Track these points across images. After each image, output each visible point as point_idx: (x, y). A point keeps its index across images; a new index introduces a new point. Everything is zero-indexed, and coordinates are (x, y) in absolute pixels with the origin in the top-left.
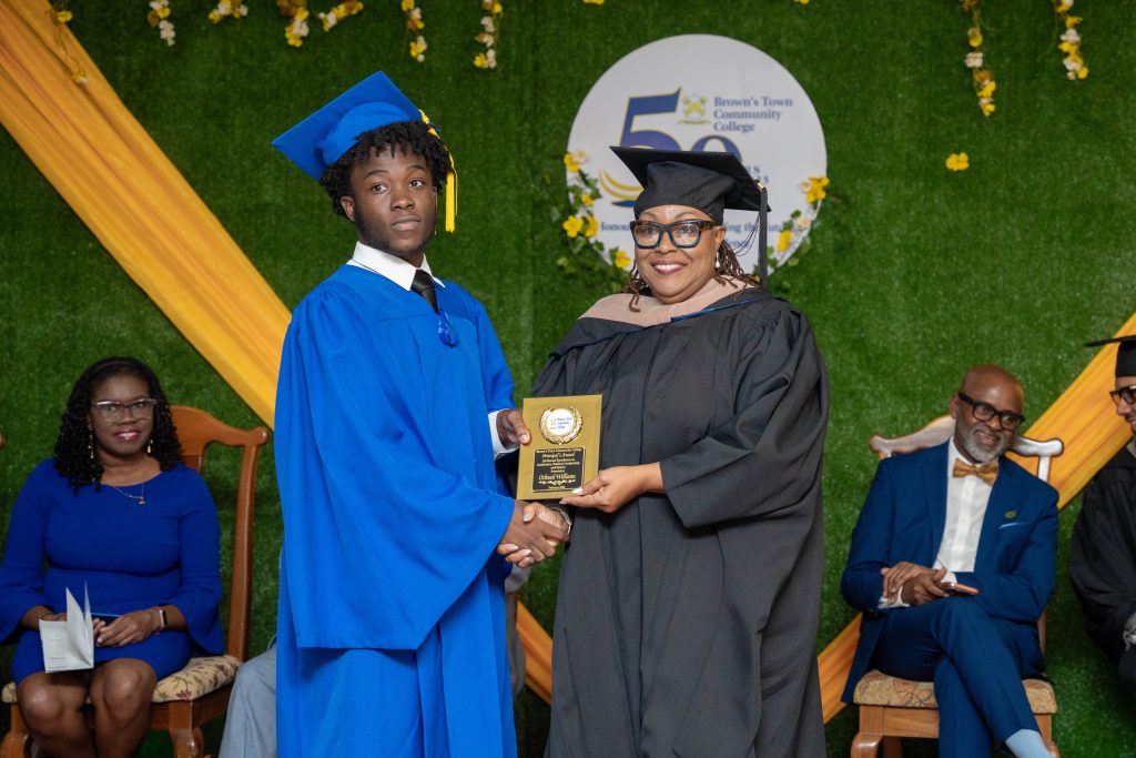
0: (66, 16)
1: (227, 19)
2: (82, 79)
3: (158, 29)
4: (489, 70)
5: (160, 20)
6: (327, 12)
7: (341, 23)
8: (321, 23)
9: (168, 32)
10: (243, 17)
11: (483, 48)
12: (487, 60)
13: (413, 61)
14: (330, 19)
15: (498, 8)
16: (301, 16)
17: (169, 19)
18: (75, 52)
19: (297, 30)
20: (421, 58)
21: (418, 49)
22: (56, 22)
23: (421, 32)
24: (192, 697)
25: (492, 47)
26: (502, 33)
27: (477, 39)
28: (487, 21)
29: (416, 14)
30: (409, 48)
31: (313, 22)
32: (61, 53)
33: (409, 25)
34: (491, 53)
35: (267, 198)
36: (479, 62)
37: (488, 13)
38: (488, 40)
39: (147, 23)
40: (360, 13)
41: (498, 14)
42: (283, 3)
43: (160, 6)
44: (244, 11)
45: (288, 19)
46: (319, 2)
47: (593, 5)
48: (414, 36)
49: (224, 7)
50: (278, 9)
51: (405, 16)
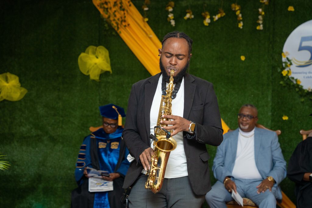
0: (147, 20)
1: (189, 19)
2: (151, 36)
3: (170, 23)
4: (260, 31)
5: (170, 19)
6: (215, 16)
7: (219, 19)
8: (213, 19)
9: (173, 23)
11: (259, 24)
12: (260, 27)
13: (239, 28)
14: (216, 18)
15: (263, 13)
16: (208, 17)
17: (173, 19)
18: (148, 29)
19: (207, 21)
20: (241, 28)
21: (241, 25)
22: (144, 21)
23: (241, 20)
25: (262, 24)
26: (264, 20)
27: (257, 22)
28: (260, 17)
29: (240, 15)
30: (238, 25)
31: (211, 19)
32: (145, 29)
33: (238, 19)
34: (261, 26)
36: (258, 28)
37: (260, 14)
38: (261, 22)
39: (167, 21)
40: (224, 16)
41: (263, 15)
42: (203, 14)
43: (171, 16)
44: (193, 17)
45: (204, 18)
46: (213, 14)
47: (291, 11)
48: (239, 22)
49: (188, 16)
50: (202, 16)
51: (237, 16)
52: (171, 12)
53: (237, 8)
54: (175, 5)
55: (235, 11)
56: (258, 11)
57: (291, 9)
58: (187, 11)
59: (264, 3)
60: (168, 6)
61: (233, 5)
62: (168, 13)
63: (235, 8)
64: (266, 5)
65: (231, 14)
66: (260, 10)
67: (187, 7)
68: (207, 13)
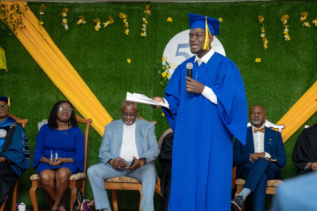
0: (42, 23)
1: (81, 24)
2: (45, 38)
3: (64, 26)
4: (144, 37)
5: (65, 24)
6: (105, 23)
7: (108, 25)
8: (104, 25)
9: (66, 27)
10: (85, 24)
11: (143, 32)
12: (144, 34)
13: (126, 34)
14: (106, 24)
15: (147, 22)
16: (99, 23)
17: (67, 24)
18: (44, 31)
19: (98, 27)
20: (128, 34)
21: (127, 32)
22: (40, 24)
23: (128, 28)
25: (145, 31)
26: (147, 28)
27: (142, 29)
28: (144, 25)
29: (127, 23)
30: (125, 32)
31: (102, 25)
32: (41, 32)
33: (125, 26)
34: (145, 33)
35: (89, 67)
36: (142, 35)
37: (144, 23)
38: (144, 30)
39: (61, 25)
40: (113, 23)
41: (147, 24)
42: (94, 20)
43: (65, 21)
44: (85, 22)
45: (96, 24)
46: (103, 20)
47: (170, 22)
48: (126, 28)
49: (80, 21)
50: (93, 22)
51: (124, 24)
52: (65, 17)
53: (124, 17)
54: (69, 11)
55: (123, 19)
56: (143, 20)
57: (170, 19)
58: (80, 17)
59: (147, 13)
60: (63, 12)
61: (121, 14)
62: (62, 17)
63: (123, 17)
64: (149, 15)
65: (119, 21)
66: (144, 19)
67: (80, 14)
68: (98, 19)
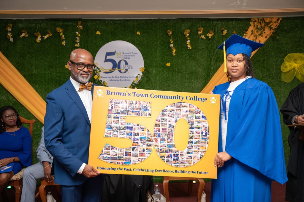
1: (24, 37)
3: (9, 39)
4: (78, 47)
5: (10, 37)
6: (45, 36)
7: (48, 38)
8: (44, 38)
9: (11, 40)
10: (27, 37)
11: (77, 43)
13: (63, 45)
14: (46, 37)
15: (79, 35)
16: (39, 37)
17: (12, 37)
19: (39, 39)
20: (64, 45)
21: (64, 43)
24: (19, 179)
25: (79, 43)
26: (80, 40)
27: (76, 41)
28: (77, 38)
29: (63, 36)
30: (62, 43)
31: (42, 38)
33: (62, 38)
34: (78, 44)
35: (34, 73)
36: (76, 45)
37: (78, 36)
38: (78, 41)
39: (7, 38)
40: (52, 36)
42: (36, 34)
43: (9, 34)
44: (27, 35)
45: (37, 37)
46: (43, 34)
47: (98, 35)
48: (63, 40)
49: (23, 35)
50: (35, 35)
51: (61, 37)
52: (10, 31)
53: (61, 31)
54: (13, 27)
55: (59, 33)
56: (76, 33)
57: (98, 33)
58: (23, 31)
59: (80, 28)
60: (8, 27)
61: (58, 28)
62: (7, 32)
63: (59, 31)
64: (81, 30)
65: (56, 35)
66: (77, 33)
67: (23, 29)
68: (39, 33)
